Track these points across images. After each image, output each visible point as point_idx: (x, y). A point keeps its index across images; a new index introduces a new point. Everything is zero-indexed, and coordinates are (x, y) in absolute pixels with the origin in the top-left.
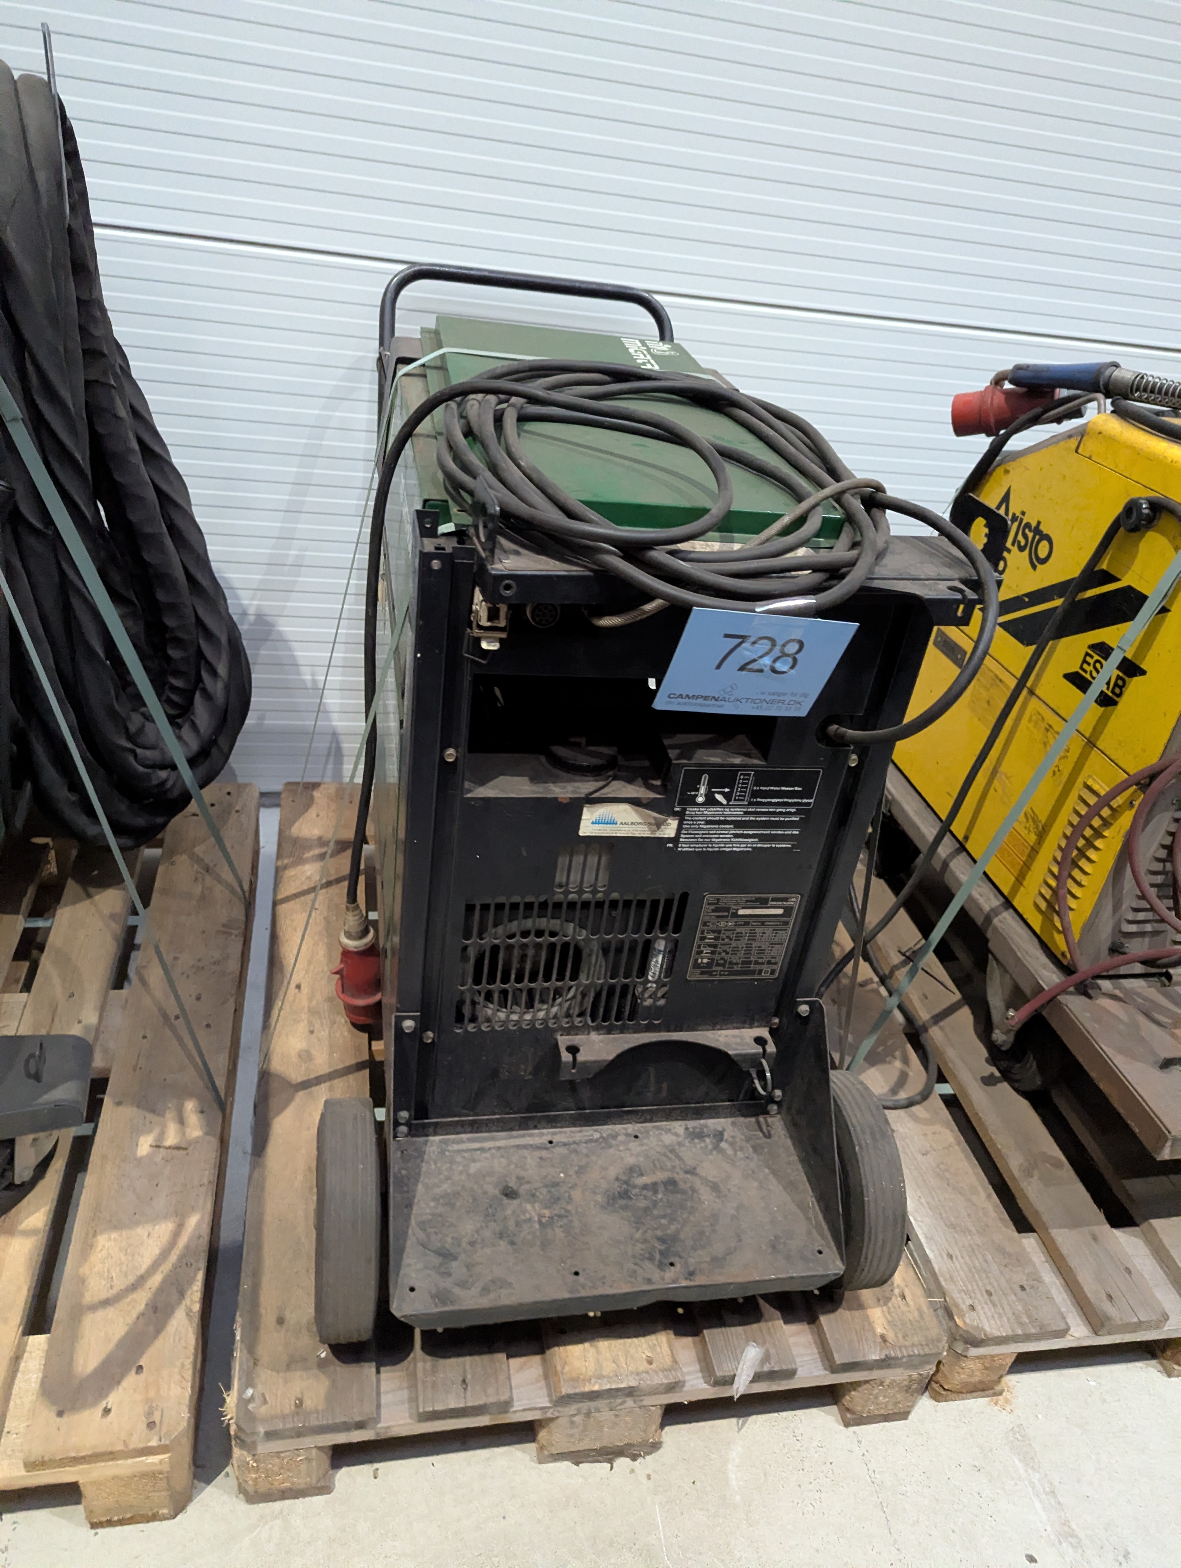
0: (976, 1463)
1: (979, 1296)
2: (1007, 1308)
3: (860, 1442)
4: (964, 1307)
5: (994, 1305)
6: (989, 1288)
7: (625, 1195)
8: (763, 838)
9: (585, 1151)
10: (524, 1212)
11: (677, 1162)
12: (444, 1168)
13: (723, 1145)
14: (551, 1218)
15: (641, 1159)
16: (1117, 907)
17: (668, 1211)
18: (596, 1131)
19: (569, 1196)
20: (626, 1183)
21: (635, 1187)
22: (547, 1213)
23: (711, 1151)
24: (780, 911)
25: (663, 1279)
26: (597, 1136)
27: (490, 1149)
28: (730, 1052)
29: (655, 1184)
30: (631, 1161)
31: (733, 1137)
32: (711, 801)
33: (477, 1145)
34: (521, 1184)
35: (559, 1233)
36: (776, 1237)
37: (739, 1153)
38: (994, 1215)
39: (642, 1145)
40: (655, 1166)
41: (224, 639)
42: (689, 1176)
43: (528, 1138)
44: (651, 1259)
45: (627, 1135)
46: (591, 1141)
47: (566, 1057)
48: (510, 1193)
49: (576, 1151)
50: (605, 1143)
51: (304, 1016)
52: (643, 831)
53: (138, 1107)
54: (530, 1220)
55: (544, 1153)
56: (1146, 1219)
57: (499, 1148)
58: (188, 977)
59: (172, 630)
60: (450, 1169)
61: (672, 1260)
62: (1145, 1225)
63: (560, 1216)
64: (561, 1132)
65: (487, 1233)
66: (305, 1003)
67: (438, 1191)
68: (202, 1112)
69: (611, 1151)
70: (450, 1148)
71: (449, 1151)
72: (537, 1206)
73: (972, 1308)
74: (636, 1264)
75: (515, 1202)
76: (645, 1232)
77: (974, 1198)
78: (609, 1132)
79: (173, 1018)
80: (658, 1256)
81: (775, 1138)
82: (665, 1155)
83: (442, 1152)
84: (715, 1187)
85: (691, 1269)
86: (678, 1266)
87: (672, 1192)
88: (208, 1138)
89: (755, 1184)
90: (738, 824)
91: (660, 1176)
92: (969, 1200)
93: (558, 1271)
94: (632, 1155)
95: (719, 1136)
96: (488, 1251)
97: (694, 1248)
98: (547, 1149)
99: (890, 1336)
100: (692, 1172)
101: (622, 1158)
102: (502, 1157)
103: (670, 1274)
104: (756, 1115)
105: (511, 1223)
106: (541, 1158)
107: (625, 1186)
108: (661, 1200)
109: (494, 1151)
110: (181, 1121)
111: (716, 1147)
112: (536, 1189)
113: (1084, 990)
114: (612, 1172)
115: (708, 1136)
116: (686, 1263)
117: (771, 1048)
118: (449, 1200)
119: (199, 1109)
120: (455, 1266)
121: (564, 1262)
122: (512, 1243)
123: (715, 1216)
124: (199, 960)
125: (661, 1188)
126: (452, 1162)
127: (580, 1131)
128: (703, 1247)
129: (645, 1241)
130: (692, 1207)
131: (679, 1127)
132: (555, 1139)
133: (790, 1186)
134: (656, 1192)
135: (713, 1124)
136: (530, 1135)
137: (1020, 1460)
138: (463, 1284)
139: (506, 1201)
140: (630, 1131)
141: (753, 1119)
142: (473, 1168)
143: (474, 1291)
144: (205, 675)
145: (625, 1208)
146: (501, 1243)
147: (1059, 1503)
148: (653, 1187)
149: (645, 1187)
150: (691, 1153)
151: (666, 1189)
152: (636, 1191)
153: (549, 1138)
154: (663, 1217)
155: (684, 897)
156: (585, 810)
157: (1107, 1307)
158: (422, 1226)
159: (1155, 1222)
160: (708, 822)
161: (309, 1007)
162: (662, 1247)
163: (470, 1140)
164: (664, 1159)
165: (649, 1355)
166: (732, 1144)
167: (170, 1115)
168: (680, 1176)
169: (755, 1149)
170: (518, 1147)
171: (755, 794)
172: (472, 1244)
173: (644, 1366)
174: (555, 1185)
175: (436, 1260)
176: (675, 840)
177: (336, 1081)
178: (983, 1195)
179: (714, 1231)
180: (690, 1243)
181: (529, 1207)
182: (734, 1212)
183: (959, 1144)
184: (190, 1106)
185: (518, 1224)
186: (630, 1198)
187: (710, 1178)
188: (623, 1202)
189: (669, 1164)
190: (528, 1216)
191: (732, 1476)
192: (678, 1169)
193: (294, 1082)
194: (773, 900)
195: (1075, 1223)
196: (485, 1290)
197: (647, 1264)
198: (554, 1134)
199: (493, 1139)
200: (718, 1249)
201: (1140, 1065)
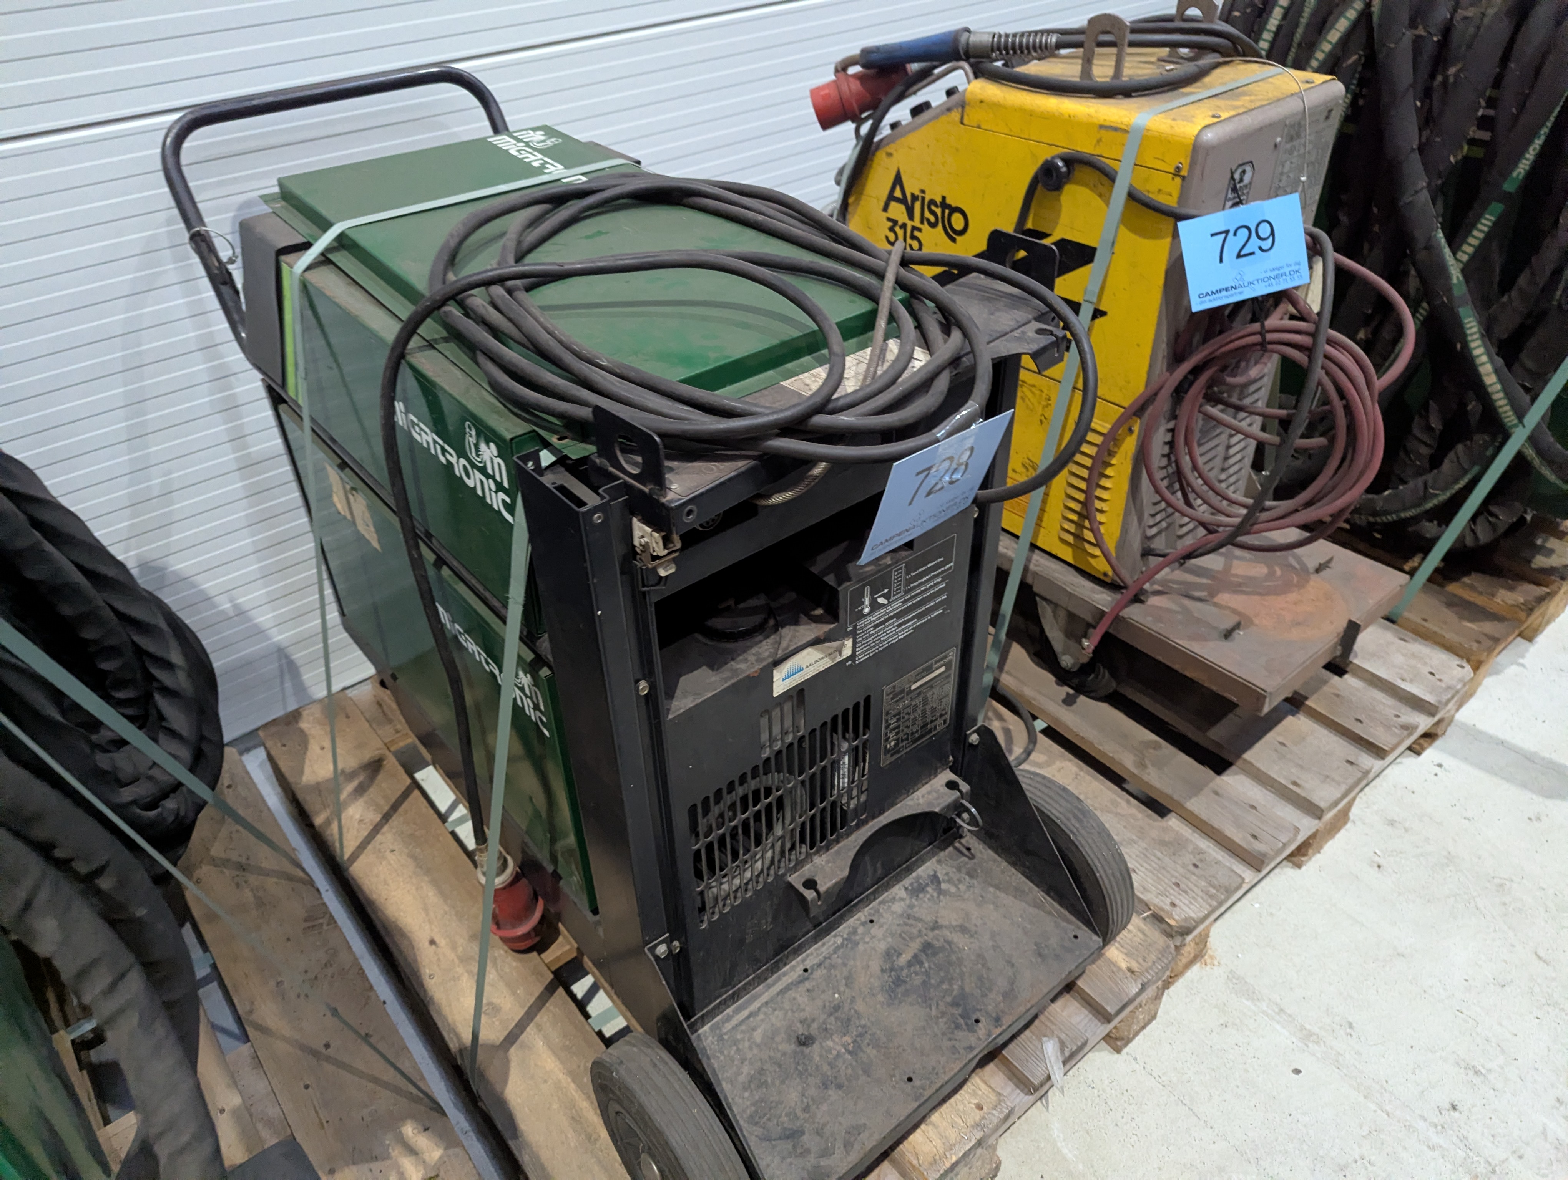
0: (1222, 1021)
1: (1172, 891)
2: (1195, 889)
3: (1135, 1059)
4: (1168, 908)
5: (1186, 892)
6: (1174, 880)
7: (898, 982)
8: (919, 616)
9: (840, 961)
10: (829, 1051)
11: (920, 925)
12: (732, 1053)
13: (944, 886)
14: (855, 1041)
15: (890, 940)
16: (1140, 519)
17: (942, 974)
18: (835, 936)
19: (856, 1011)
20: (892, 969)
21: (902, 969)
22: (848, 1039)
23: (938, 897)
24: (943, 669)
25: (979, 1039)
26: (839, 941)
27: (759, 1009)
28: (937, 810)
29: (915, 956)
30: (882, 946)
31: (947, 874)
32: (875, 606)
33: (745, 1013)
34: (809, 1026)
35: (872, 1052)
36: (1036, 944)
37: (961, 886)
38: (1140, 816)
39: (881, 926)
40: (904, 939)
41: (163, 625)
42: (937, 932)
43: (784, 979)
44: (958, 1027)
45: (863, 924)
46: (838, 948)
47: (810, 895)
48: (804, 1041)
49: (833, 966)
50: (851, 942)
51: (460, 970)
52: (827, 663)
53: (354, 1164)
54: (839, 1055)
55: (808, 985)
56: (1239, 756)
57: (767, 1003)
58: (307, 996)
59: (95, 642)
60: (738, 1050)
61: (975, 1017)
62: (1239, 763)
63: (861, 1035)
64: (808, 956)
65: (812, 1091)
66: (452, 956)
67: (742, 1078)
68: (426, 1129)
69: (861, 947)
70: (725, 1031)
71: (725, 1034)
72: (836, 1038)
73: (1173, 905)
74: (950, 1040)
75: (816, 1047)
76: (938, 1005)
77: (1119, 810)
78: (847, 931)
79: (323, 1050)
80: (962, 1021)
81: (978, 855)
82: (906, 924)
83: (720, 1038)
84: (963, 929)
85: (994, 1015)
86: (982, 1019)
87: (935, 954)
88: (451, 1151)
89: (991, 907)
90: (898, 616)
91: (915, 946)
92: (1117, 814)
93: (894, 1087)
94: (879, 940)
95: (935, 879)
96: (825, 1107)
97: (984, 995)
98: (808, 979)
99: (1135, 966)
100: (936, 926)
101: (874, 949)
102: (775, 1010)
103: (982, 1030)
104: (951, 843)
105: (826, 1068)
106: (808, 990)
107: (893, 973)
108: (930, 967)
109: (764, 1009)
110: (412, 1151)
111: (940, 892)
112: (824, 1023)
113: (1137, 599)
114: (875, 966)
115: (927, 885)
116: (987, 1013)
117: (965, 787)
118: (758, 1081)
119: (421, 1128)
120: (808, 1140)
121: (894, 1076)
122: (839, 1086)
123: (980, 956)
124: (306, 972)
125: (923, 957)
126: (735, 1042)
127: (823, 945)
128: (990, 990)
129: (943, 1014)
130: (958, 958)
131: (898, 891)
132: (808, 964)
133: (1018, 893)
134: (921, 963)
135: (924, 871)
136: (784, 974)
137: (1247, 1000)
138: (825, 1153)
139: (807, 1050)
140: (863, 919)
141: (951, 849)
142: (758, 1036)
143: (839, 1152)
144: (157, 672)
145: (907, 993)
146: (830, 1092)
147: (1290, 1016)
148: (916, 960)
149: (910, 964)
150: (924, 908)
151: (927, 955)
152: (905, 971)
153: (802, 967)
154: (942, 982)
155: (868, 700)
156: (775, 672)
157: (1259, 847)
158: (752, 1120)
159: (1247, 756)
160: (875, 627)
161: (458, 957)
162: (960, 1010)
163: (737, 1011)
164: (906, 928)
165: (976, 1101)
166: (950, 881)
167: (396, 1152)
168: (930, 936)
169: (971, 874)
170: (782, 992)
171: (909, 582)
172: (806, 1109)
173: (978, 1114)
174: (837, 1008)
175: (788, 1145)
176: (852, 657)
177: (538, 1018)
178: (1124, 804)
179: (989, 969)
180: (977, 992)
181: (830, 1043)
182: (991, 943)
183: (1081, 770)
184: (409, 1130)
185: (831, 1065)
186: (905, 982)
187: (954, 923)
188: (900, 990)
189: (915, 931)
190: (834, 1052)
191: (1065, 1151)
192: (924, 931)
193: (498, 1043)
194: (937, 662)
195: (1196, 789)
196: (848, 1145)
197: (960, 1034)
198: (803, 961)
199: (756, 998)
200: (1002, 983)
201: (1211, 644)
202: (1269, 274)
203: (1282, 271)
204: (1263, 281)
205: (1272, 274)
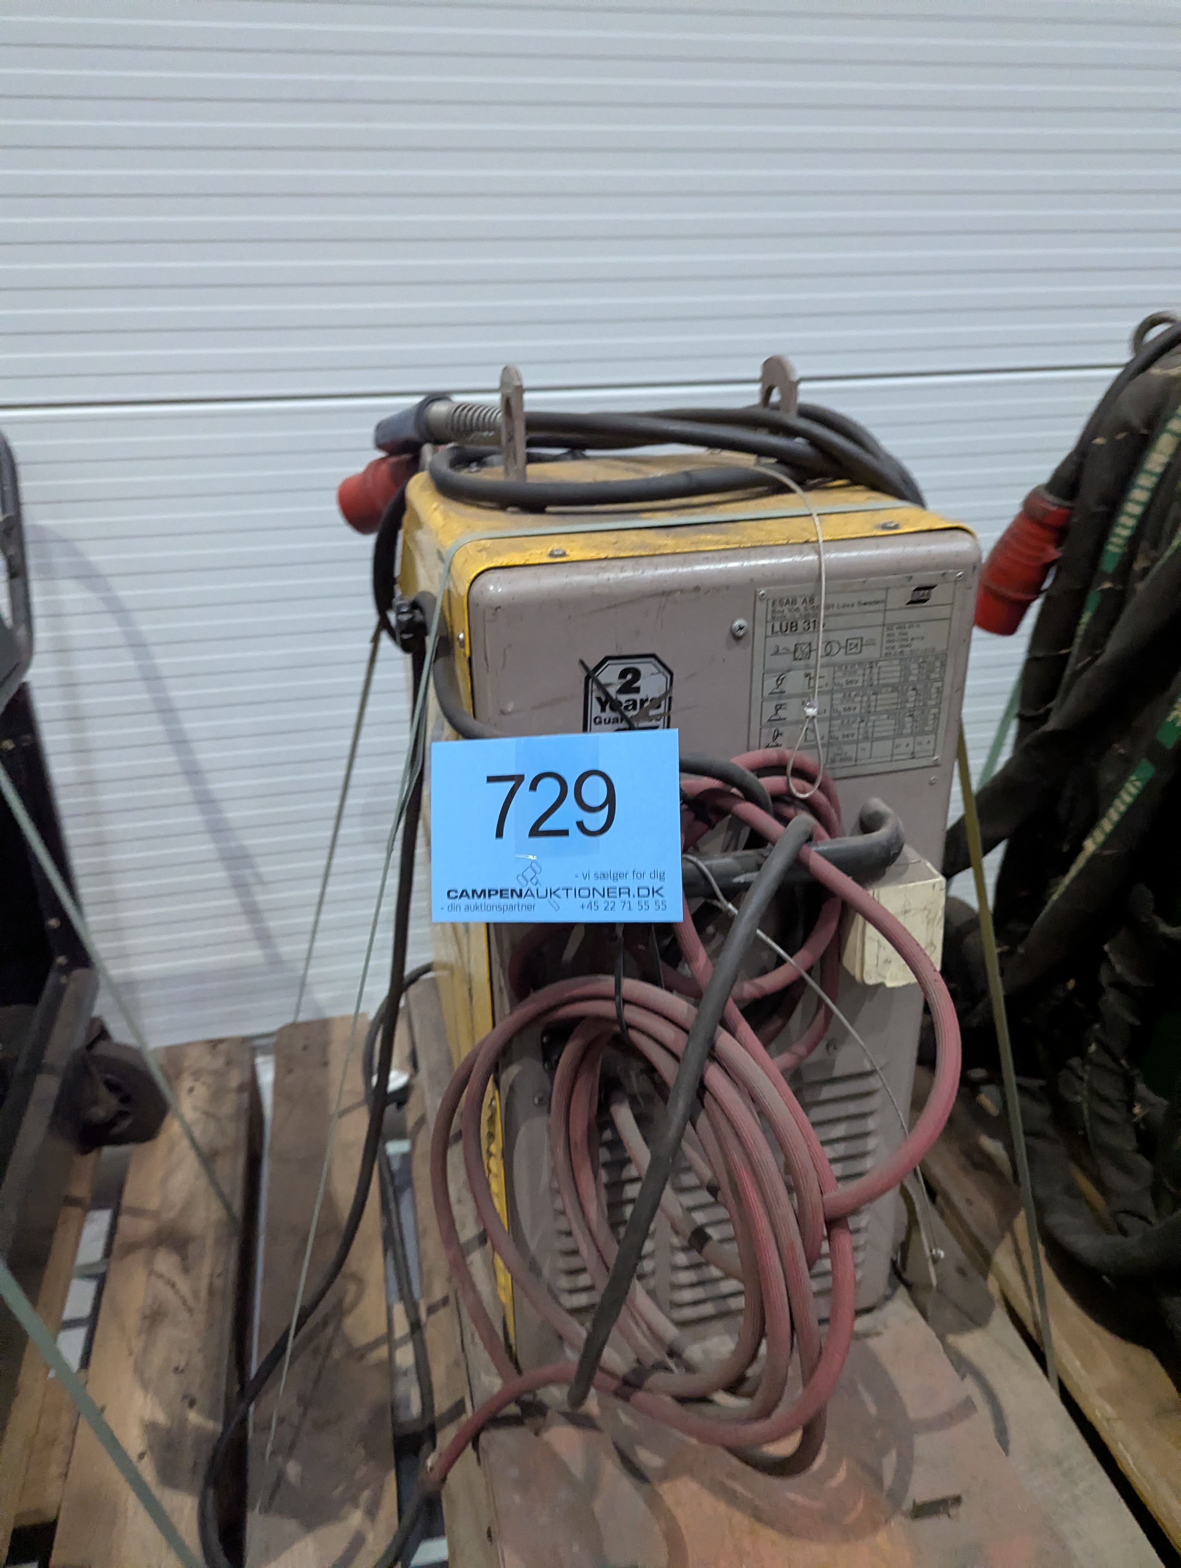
202: (592, 883)
203: (621, 883)
204: (578, 893)
205: (601, 885)
